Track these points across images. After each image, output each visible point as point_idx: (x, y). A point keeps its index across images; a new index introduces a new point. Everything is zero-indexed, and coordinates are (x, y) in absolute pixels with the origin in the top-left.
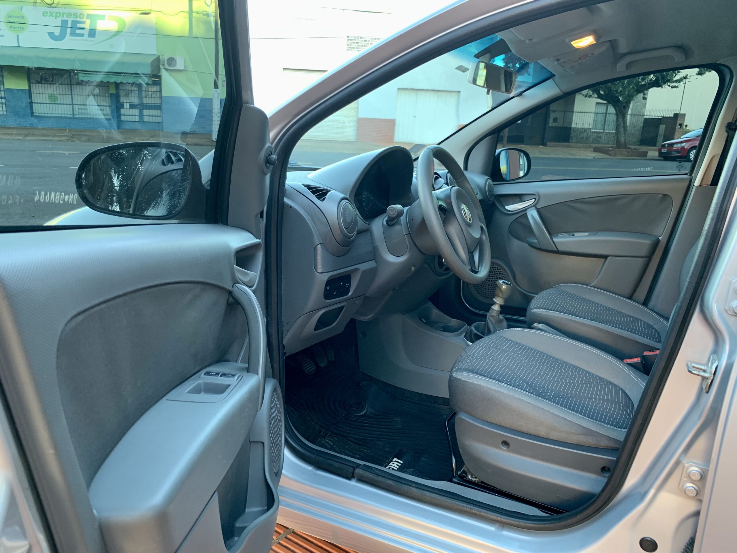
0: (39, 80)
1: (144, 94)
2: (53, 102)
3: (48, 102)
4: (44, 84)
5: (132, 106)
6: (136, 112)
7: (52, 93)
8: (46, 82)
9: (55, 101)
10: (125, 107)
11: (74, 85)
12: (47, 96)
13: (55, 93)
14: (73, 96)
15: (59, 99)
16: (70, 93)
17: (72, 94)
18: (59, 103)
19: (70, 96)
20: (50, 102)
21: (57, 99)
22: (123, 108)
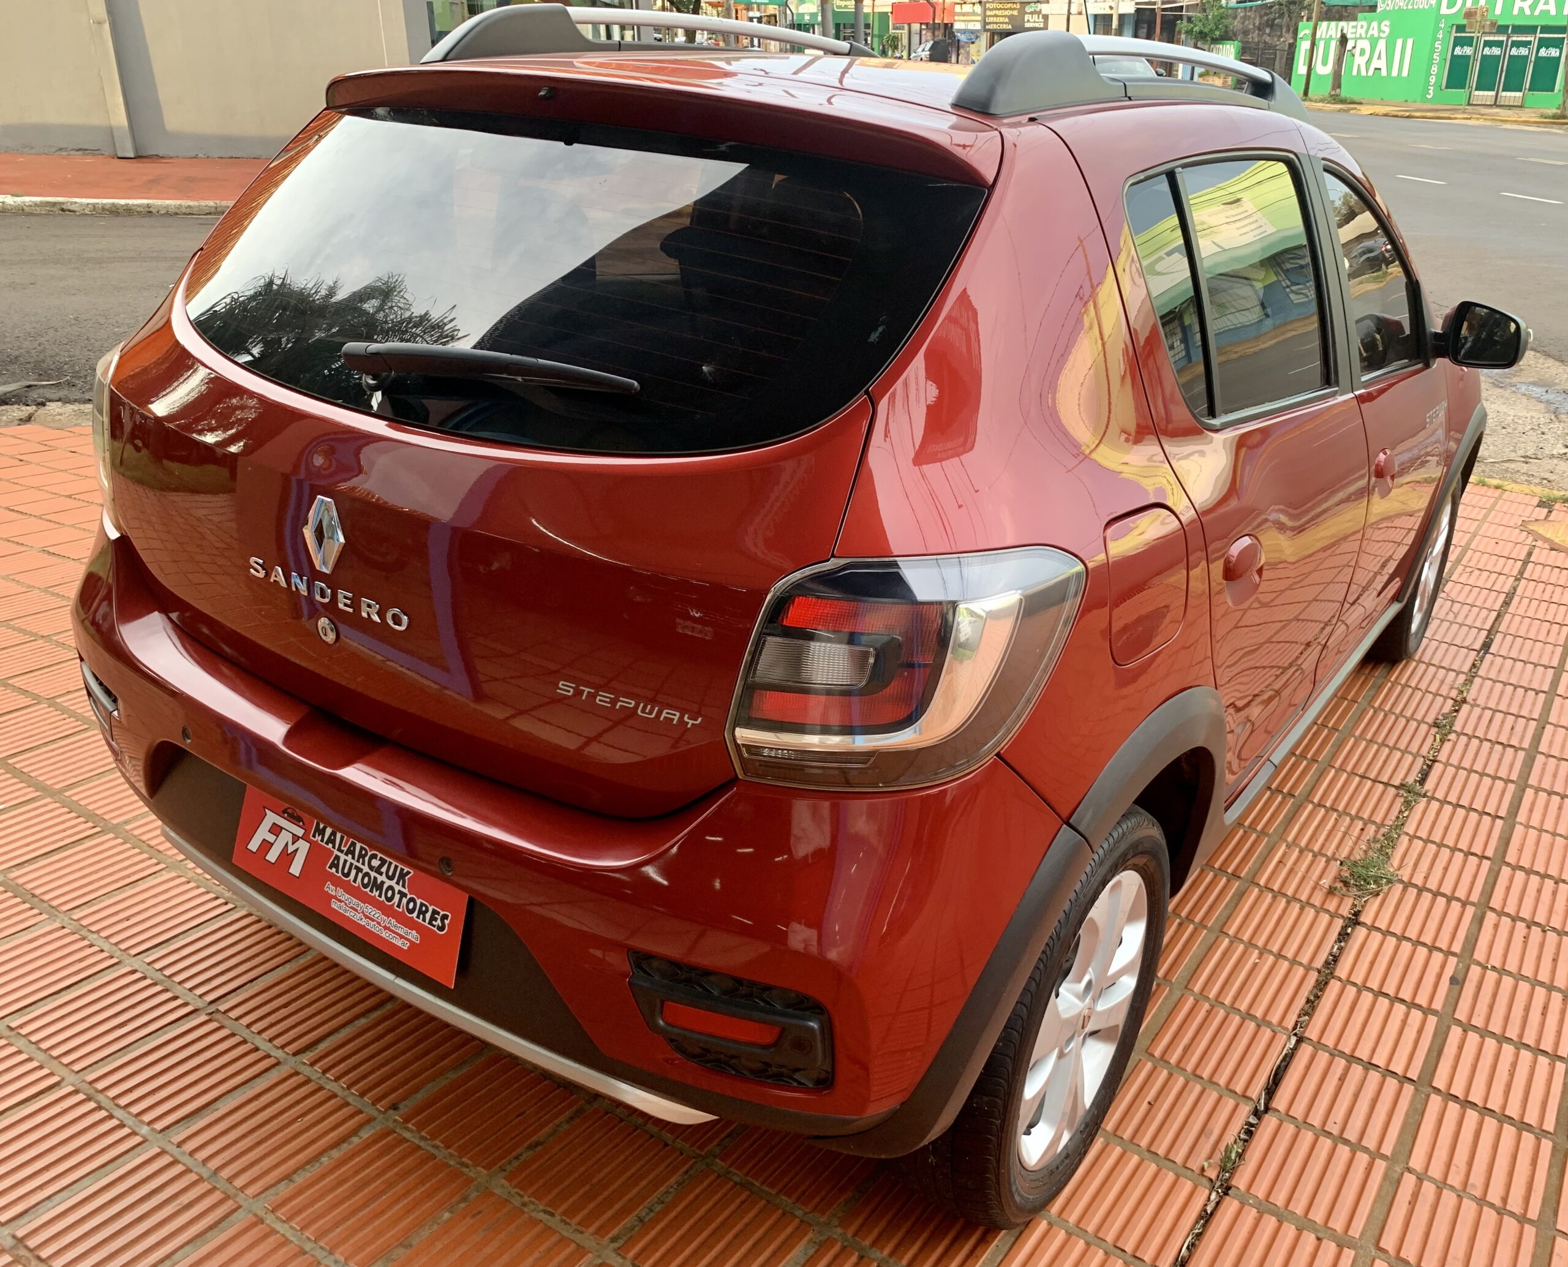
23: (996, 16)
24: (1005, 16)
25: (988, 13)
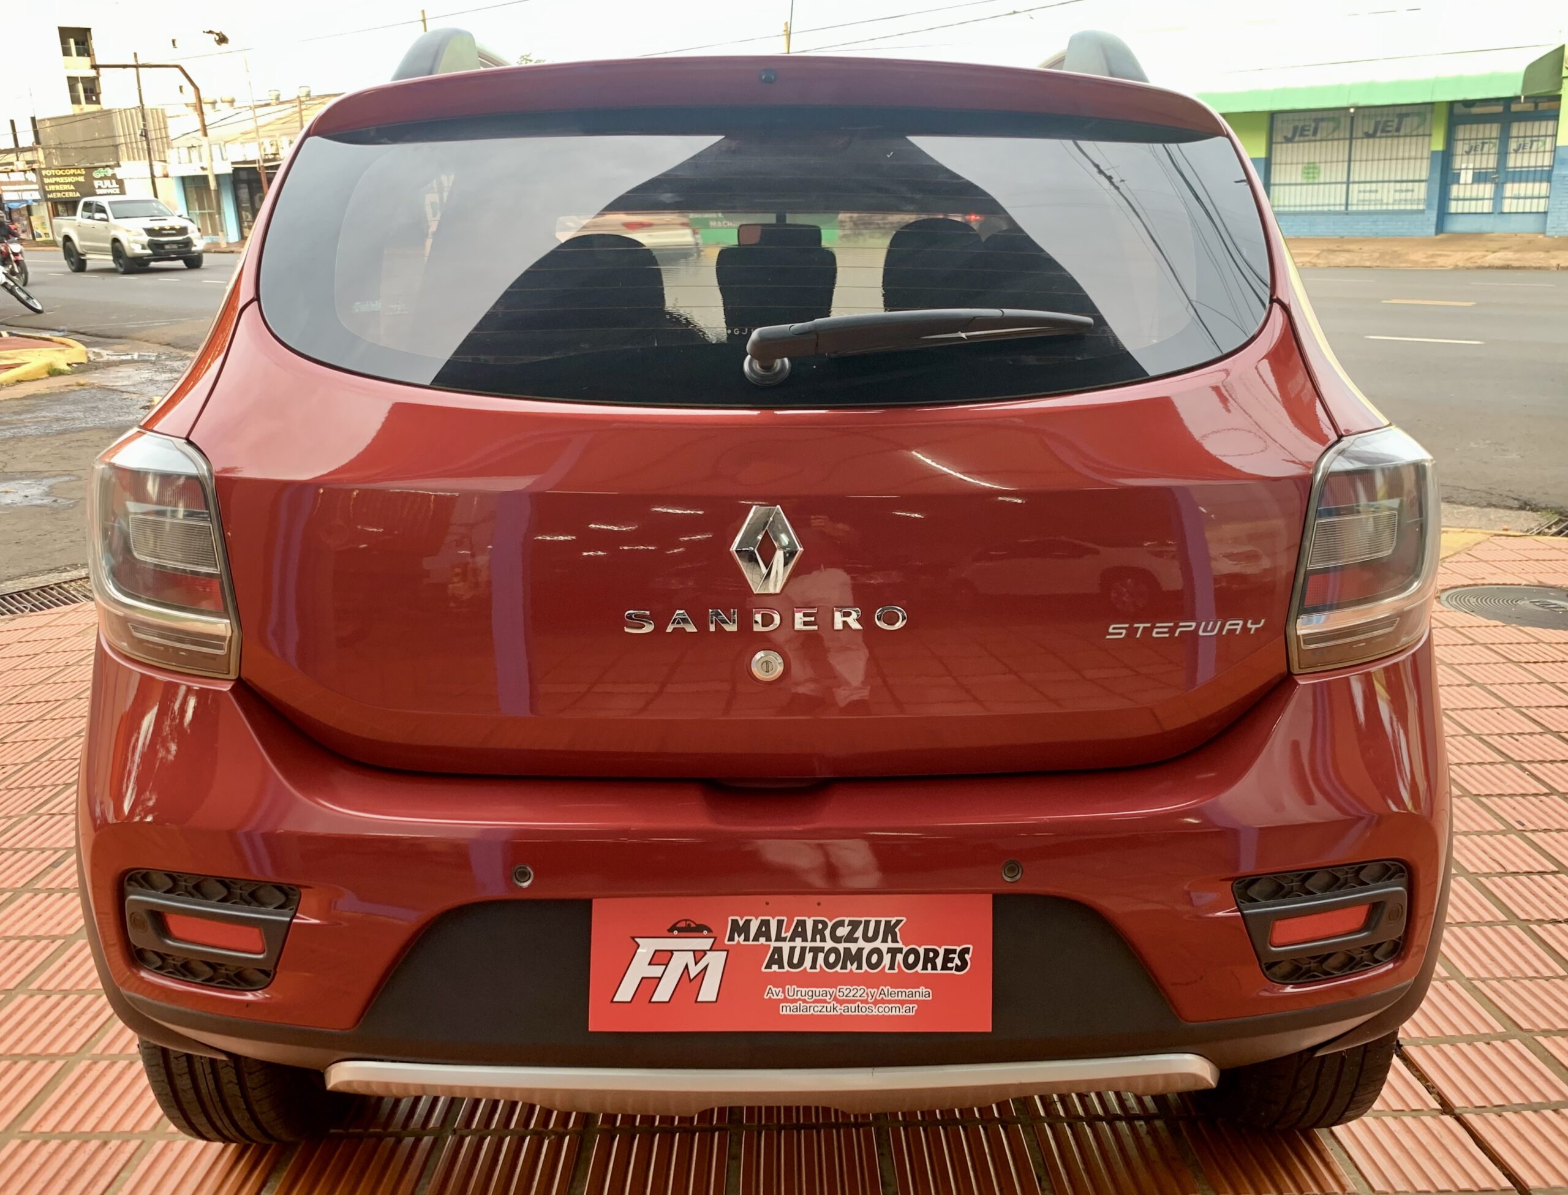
0: (1290, 136)
1: (1513, 145)
2: (1311, 181)
3: (1299, 181)
4: (1299, 142)
5: (1480, 177)
6: (1487, 190)
7: (1312, 160)
8: (1302, 139)
9: (1314, 178)
10: (1462, 181)
11: (1357, 138)
12: (1300, 167)
13: (1317, 160)
14: (1352, 163)
15: (1322, 175)
16: (1346, 158)
17: (1350, 161)
18: (1322, 180)
19: (1346, 164)
20: (1305, 181)
21: (1319, 173)
22: (1458, 183)
23: (56, 183)
24: (70, 183)
25: (46, 181)
